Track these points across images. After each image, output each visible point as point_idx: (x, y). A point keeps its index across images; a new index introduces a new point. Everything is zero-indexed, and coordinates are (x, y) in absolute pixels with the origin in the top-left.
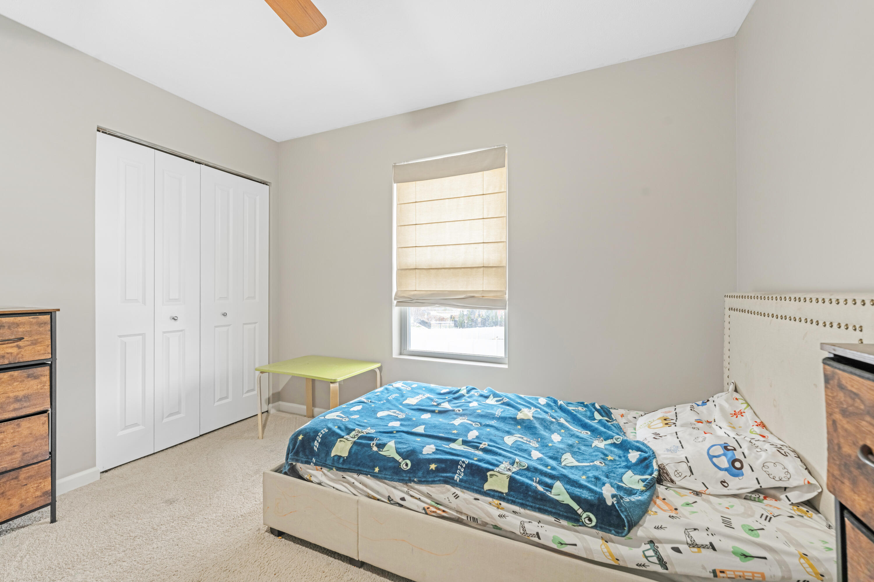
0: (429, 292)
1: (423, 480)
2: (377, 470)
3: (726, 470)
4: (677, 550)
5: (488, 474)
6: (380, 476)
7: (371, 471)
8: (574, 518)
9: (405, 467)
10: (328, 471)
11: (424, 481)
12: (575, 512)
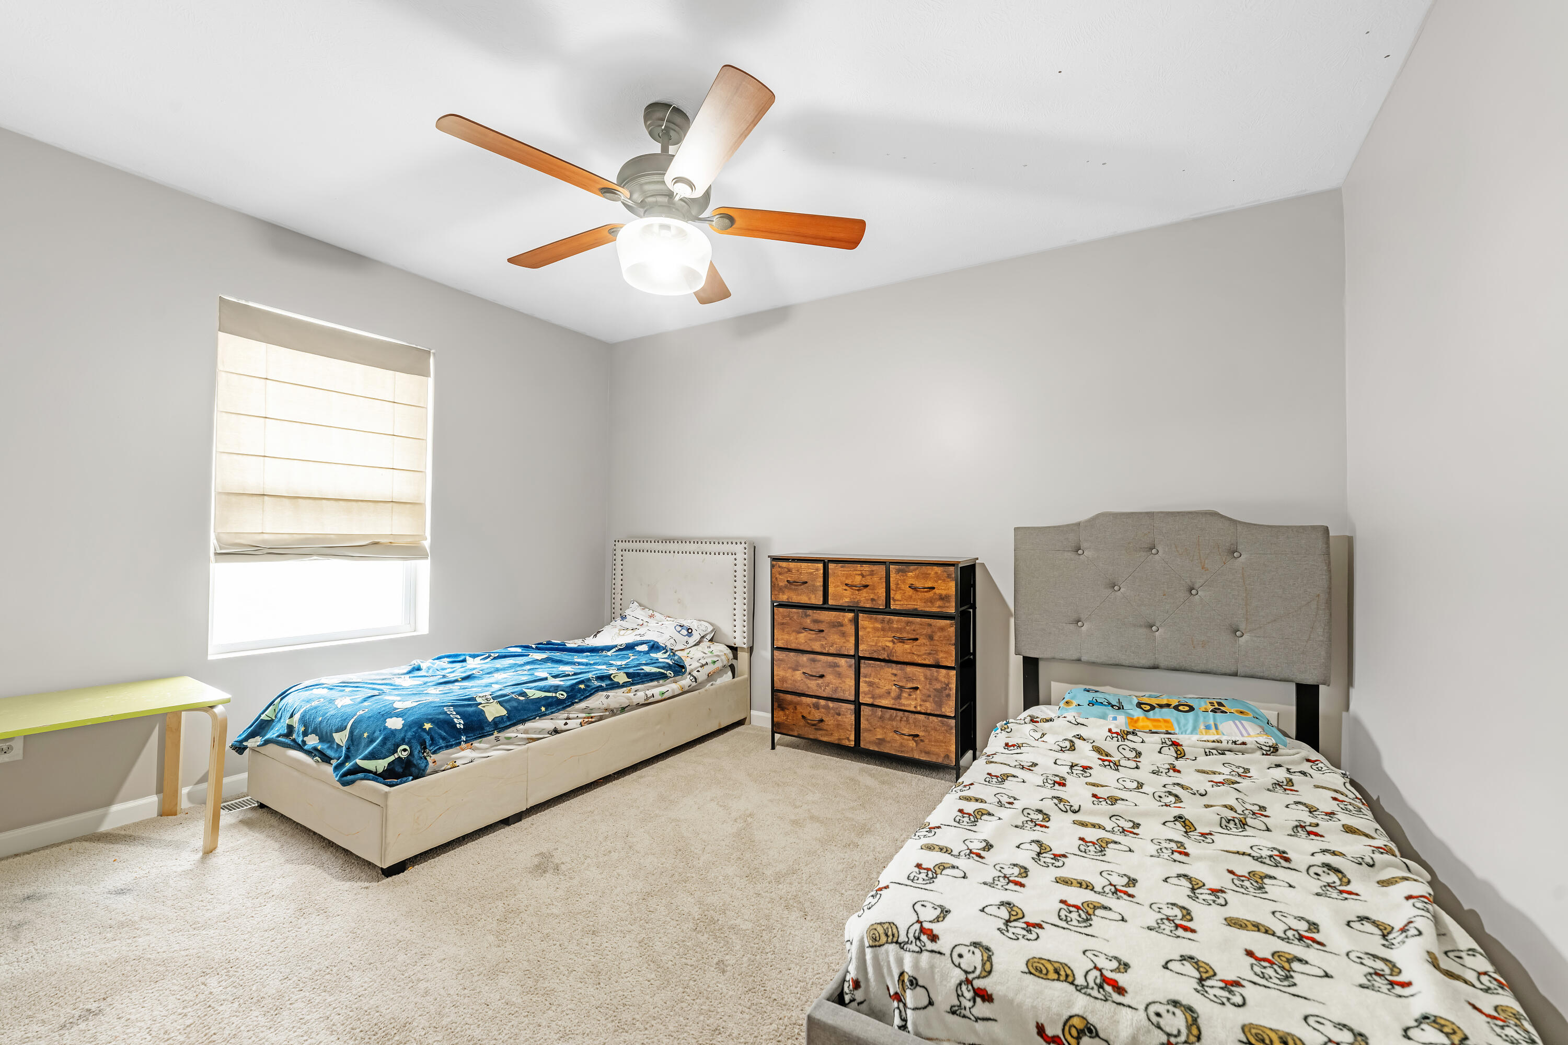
0: (295, 535)
1: (582, 697)
2: (543, 709)
3: (687, 635)
4: (698, 671)
5: (612, 677)
6: (547, 713)
7: (539, 712)
8: (663, 677)
9: (562, 697)
10: (480, 742)
11: (584, 698)
12: (663, 673)
